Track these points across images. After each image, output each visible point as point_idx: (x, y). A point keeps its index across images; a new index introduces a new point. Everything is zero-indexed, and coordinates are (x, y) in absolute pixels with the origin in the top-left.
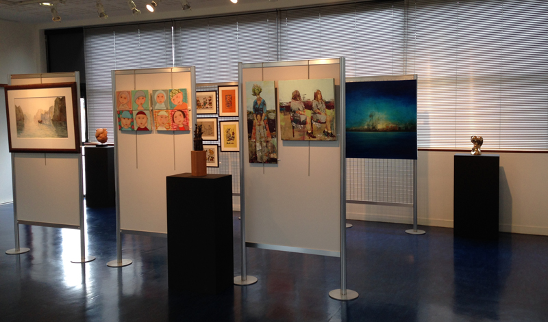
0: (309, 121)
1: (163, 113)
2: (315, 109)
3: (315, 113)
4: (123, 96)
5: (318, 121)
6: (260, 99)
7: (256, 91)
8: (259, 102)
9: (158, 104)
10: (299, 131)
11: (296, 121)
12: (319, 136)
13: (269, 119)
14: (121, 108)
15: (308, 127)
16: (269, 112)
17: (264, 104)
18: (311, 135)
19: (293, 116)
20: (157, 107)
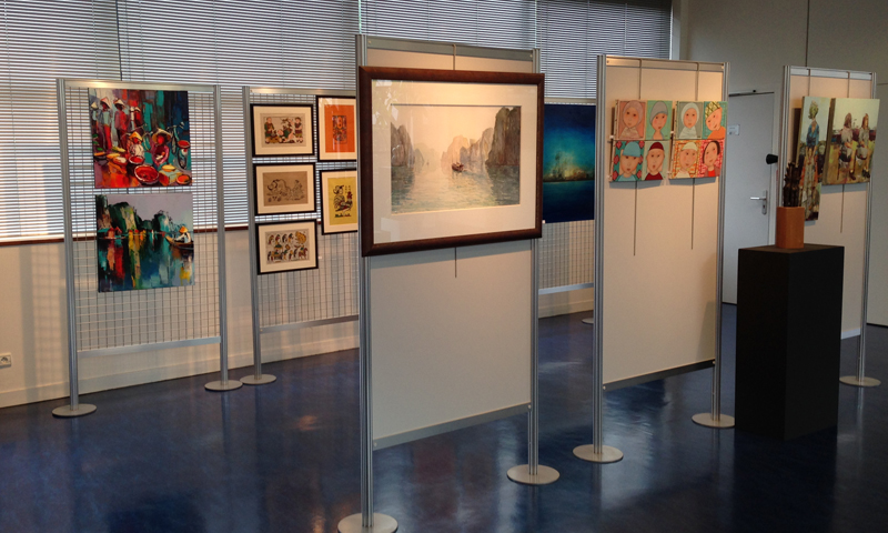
0: (853, 157)
1: (691, 146)
2: (860, 140)
3: (859, 146)
4: (632, 110)
5: (861, 157)
6: (814, 124)
7: (813, 112)
8: (813, 129)
9: (685, 129)
10: (843, 171)
11: (843, 157)
12: (859, 176)
13: (819, 155)
14: (626, 135)
15: (852, 163)
16: (820, 144)
17: (817, 132)
18: (852, 176)
19: (842, 150)
20: (683, 135)
